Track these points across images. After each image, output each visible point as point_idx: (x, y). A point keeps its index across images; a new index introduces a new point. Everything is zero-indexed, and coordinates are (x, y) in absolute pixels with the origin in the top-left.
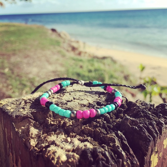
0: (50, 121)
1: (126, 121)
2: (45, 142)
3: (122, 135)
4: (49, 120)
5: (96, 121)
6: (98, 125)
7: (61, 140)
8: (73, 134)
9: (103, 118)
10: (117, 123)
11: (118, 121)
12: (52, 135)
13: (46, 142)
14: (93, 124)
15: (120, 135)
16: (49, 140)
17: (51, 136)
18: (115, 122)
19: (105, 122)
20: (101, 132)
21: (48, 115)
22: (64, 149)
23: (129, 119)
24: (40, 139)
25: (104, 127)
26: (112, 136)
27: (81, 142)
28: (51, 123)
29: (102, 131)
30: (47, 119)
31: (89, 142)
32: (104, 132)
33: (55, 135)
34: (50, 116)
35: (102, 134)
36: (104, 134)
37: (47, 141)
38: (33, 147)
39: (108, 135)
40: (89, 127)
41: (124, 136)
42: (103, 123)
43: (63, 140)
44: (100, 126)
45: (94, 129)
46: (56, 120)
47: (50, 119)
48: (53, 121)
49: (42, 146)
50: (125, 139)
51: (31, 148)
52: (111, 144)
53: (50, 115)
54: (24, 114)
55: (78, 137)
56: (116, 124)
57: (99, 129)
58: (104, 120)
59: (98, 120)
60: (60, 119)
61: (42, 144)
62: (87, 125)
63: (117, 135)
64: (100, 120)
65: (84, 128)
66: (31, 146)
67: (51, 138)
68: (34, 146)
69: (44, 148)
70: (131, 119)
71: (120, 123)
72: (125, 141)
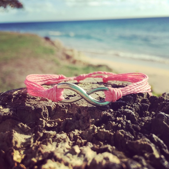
0: (46, 123)
1: (160, 120)
2: (37, 155)
3: (159, 139)
4: (43, 121)
5: (116, 121)
6: (120, 125)
7: (64, 151)
8: (81, 140)
9: (125, 116)
10: (145, 123)
11: (148, 120)
12: (49, 144)
13: (39, 156)
14: (112, 125)
15: (155, 140)
16: (43, 151)
17: (47, 145)
18: (143, 122)
19: (129, 121)
20: (126, 136)
21: (42, 114)
22: (70, 165)
23: (165, 115)
24: (29, 150)
25: (128, 129)
26: (145, 141)
27: (98, 153)
28: (46, 125)
29: (128, 135)
30: (41, 119)
31: (109, 152)
32: (131, 136)
33: (54, 143)
34: (45, 115)
35: (127, 139)
36: (130, 139)
37: (40, 153)
38: (18, 163)
39: (139, 141)
40: (106, 130)
41: (162, 141)
42: (127, 123)
43: (67, 151)
44: (122, 128)
45: (113, 133)
46: (53, 121)
47: (46, 120)
48: (50, 123)
49: (33, 161)
50: (164, 146)
51: (14, 165)
52: (146, 155)
53: (45, 113)
54: (5, 113)
55: (90, 145)
56: (144, 125)
57: (122, 132)
58: (128, 119)
59: (118, 118)
60: (60, 120)
61: (32, 158)
62: (103, 127)
63: (152, 140)
64: (121, 119)
65: (98, 131)
66: (14, 162)
67: (47, 148)
68: (20, 161)
69: (36, 164)
70: (167, 116)
71: (150, 122)
72: (166, 149)
